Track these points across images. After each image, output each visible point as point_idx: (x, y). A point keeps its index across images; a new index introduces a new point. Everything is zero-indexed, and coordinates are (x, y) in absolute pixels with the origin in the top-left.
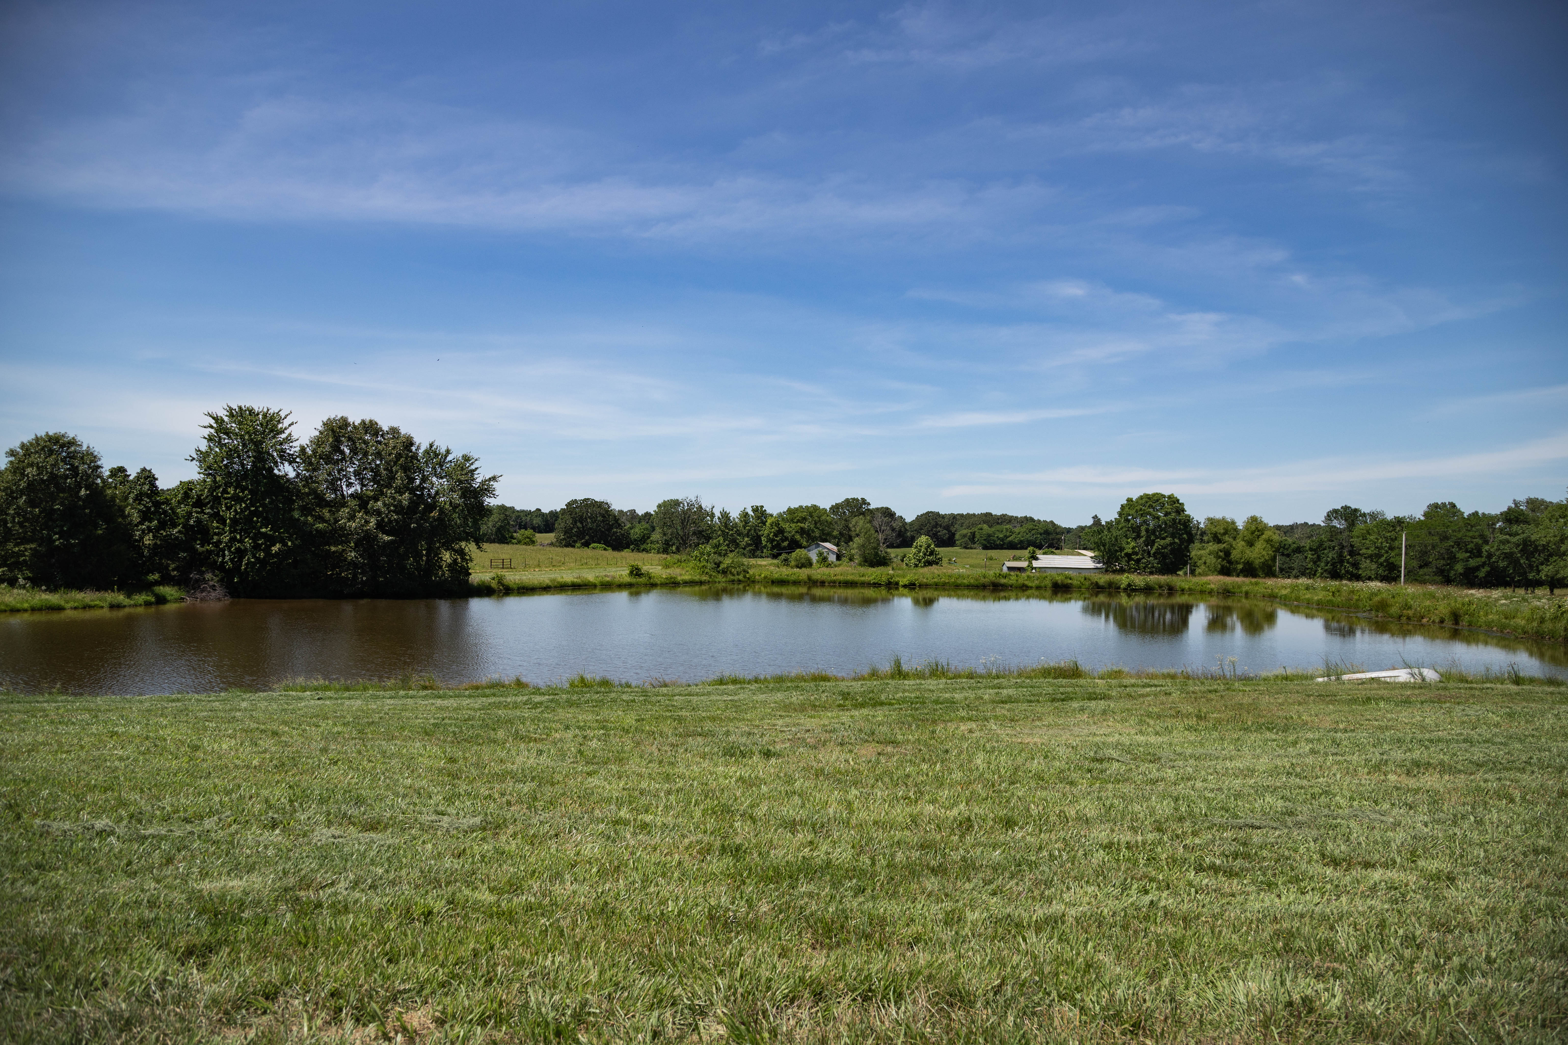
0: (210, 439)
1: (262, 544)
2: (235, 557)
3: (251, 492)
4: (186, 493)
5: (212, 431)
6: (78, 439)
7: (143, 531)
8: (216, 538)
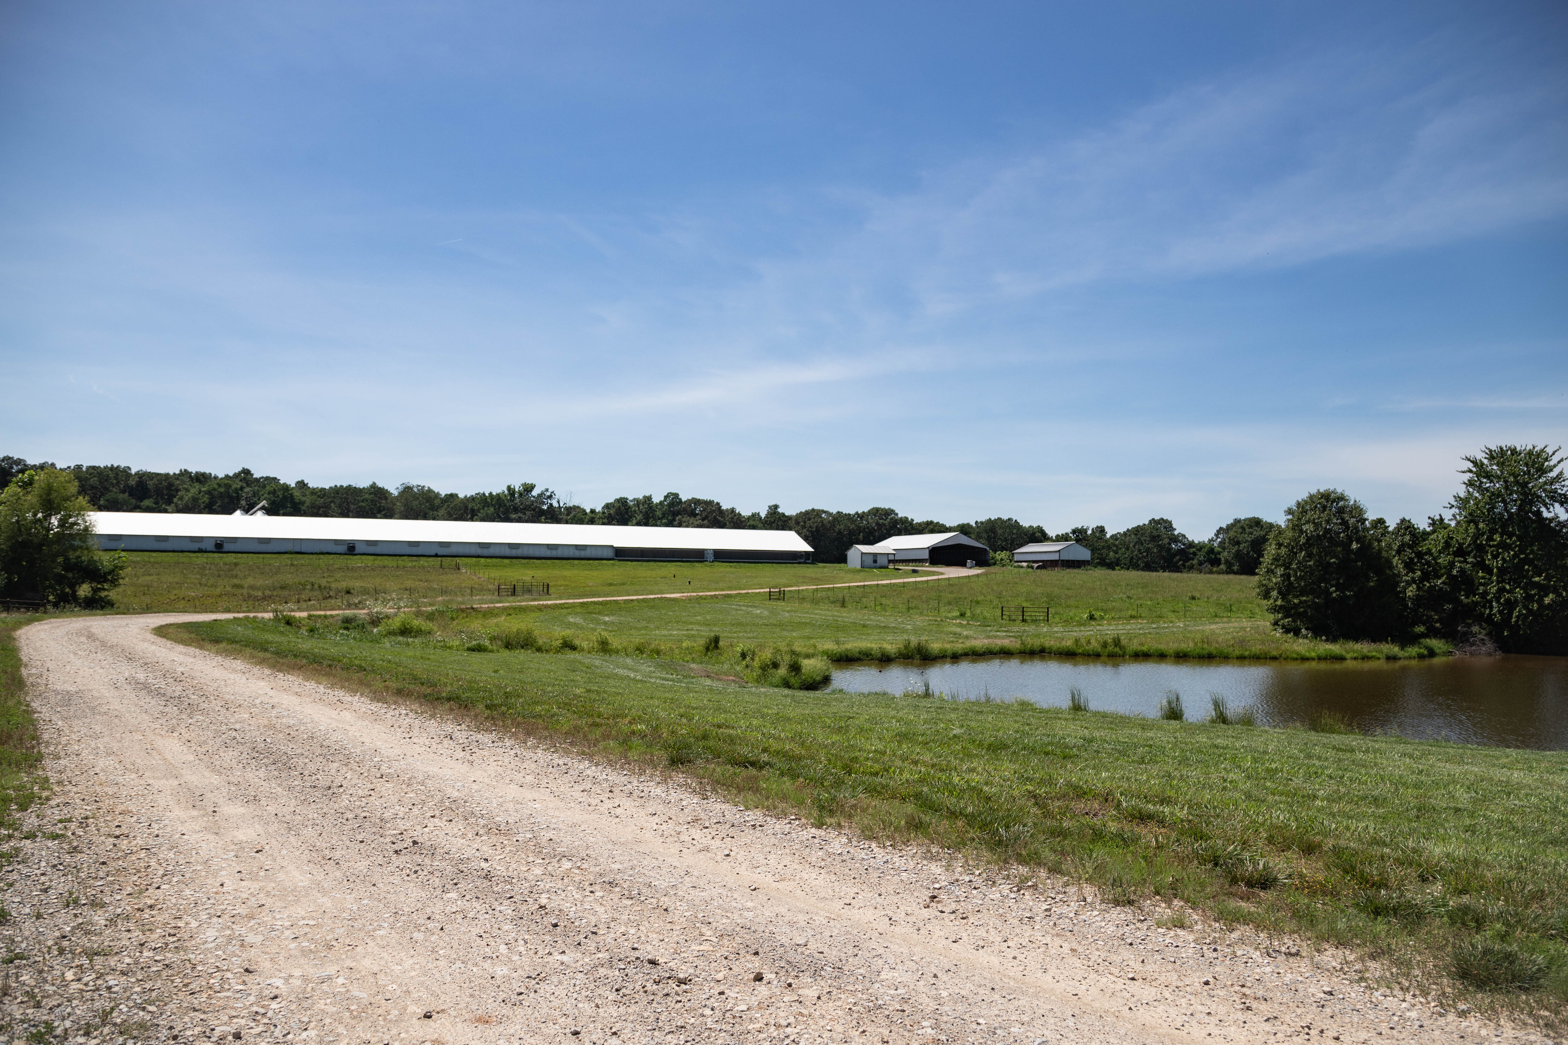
0: (1470, 483)
1: (1535, 594)
2: (1504, 609)
3: (1519, 538)
4: (1446, 542)
5: (1471, 475)
6: (1346, 494)
7: (1407, 581)
8: (1481, 588)
